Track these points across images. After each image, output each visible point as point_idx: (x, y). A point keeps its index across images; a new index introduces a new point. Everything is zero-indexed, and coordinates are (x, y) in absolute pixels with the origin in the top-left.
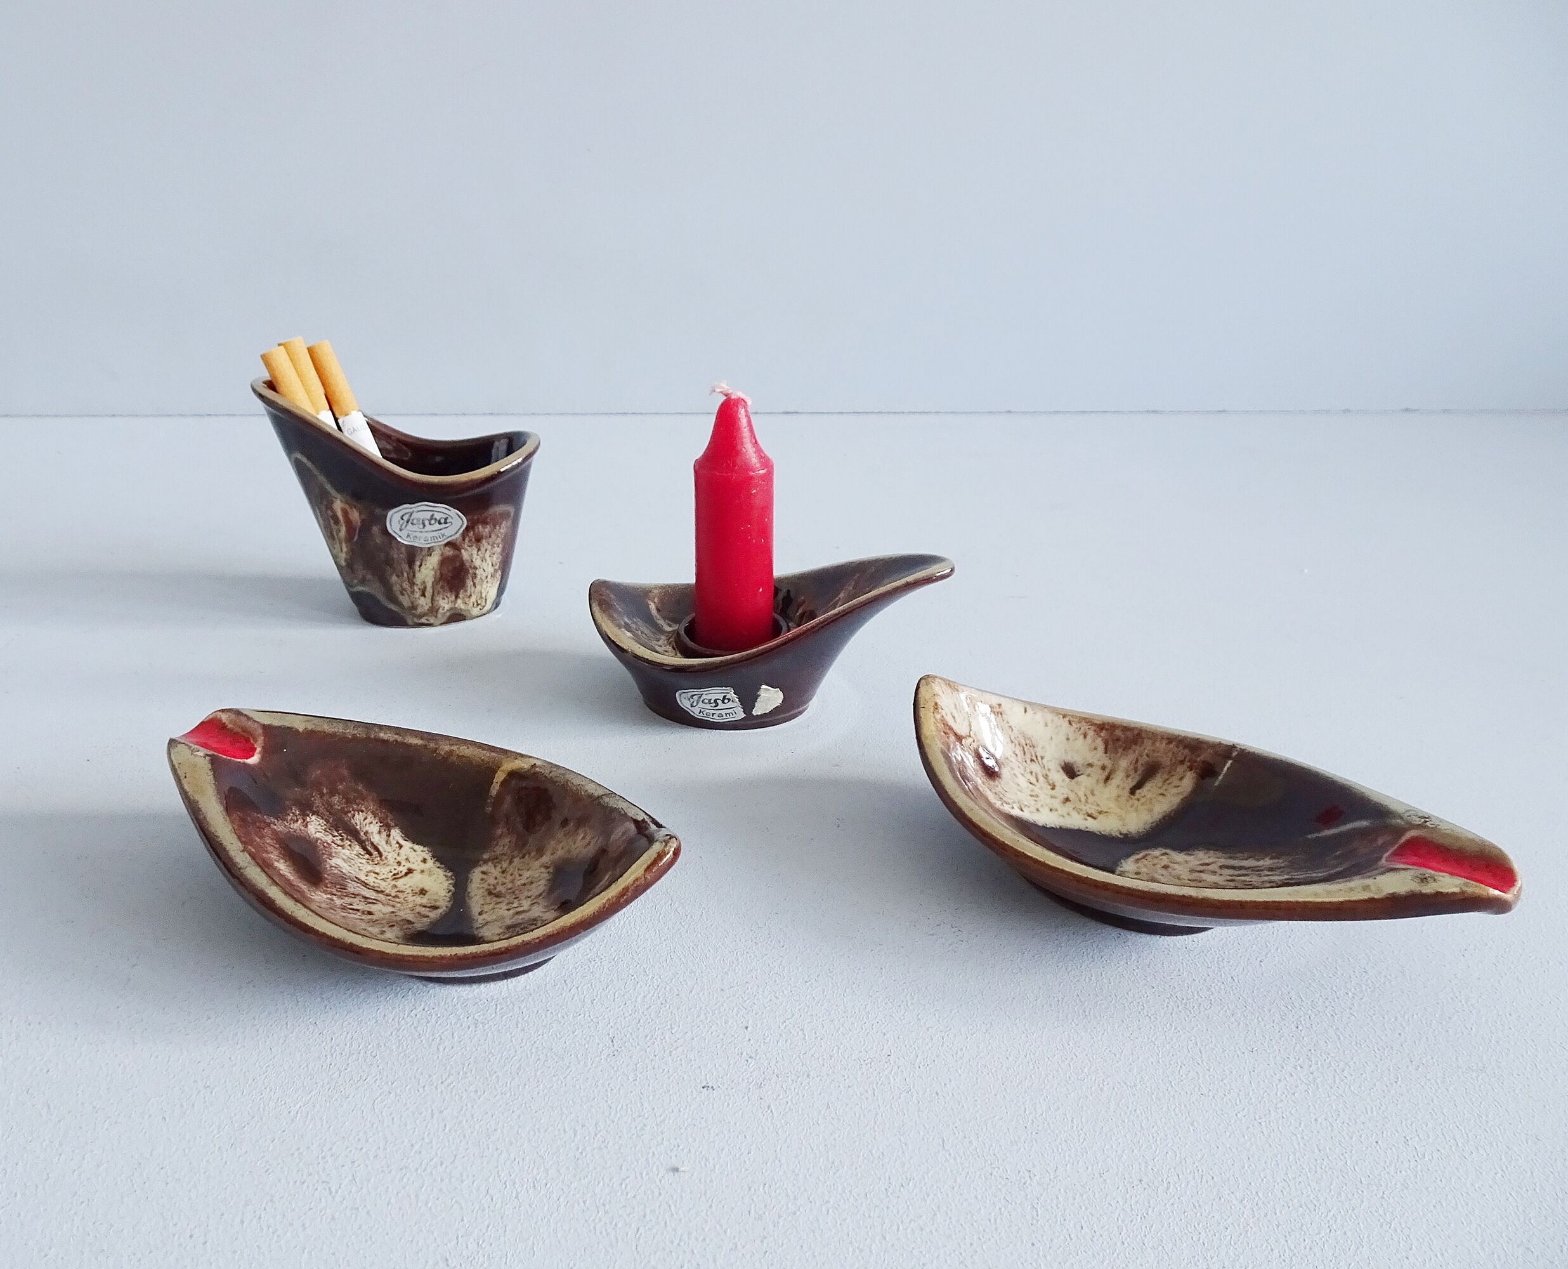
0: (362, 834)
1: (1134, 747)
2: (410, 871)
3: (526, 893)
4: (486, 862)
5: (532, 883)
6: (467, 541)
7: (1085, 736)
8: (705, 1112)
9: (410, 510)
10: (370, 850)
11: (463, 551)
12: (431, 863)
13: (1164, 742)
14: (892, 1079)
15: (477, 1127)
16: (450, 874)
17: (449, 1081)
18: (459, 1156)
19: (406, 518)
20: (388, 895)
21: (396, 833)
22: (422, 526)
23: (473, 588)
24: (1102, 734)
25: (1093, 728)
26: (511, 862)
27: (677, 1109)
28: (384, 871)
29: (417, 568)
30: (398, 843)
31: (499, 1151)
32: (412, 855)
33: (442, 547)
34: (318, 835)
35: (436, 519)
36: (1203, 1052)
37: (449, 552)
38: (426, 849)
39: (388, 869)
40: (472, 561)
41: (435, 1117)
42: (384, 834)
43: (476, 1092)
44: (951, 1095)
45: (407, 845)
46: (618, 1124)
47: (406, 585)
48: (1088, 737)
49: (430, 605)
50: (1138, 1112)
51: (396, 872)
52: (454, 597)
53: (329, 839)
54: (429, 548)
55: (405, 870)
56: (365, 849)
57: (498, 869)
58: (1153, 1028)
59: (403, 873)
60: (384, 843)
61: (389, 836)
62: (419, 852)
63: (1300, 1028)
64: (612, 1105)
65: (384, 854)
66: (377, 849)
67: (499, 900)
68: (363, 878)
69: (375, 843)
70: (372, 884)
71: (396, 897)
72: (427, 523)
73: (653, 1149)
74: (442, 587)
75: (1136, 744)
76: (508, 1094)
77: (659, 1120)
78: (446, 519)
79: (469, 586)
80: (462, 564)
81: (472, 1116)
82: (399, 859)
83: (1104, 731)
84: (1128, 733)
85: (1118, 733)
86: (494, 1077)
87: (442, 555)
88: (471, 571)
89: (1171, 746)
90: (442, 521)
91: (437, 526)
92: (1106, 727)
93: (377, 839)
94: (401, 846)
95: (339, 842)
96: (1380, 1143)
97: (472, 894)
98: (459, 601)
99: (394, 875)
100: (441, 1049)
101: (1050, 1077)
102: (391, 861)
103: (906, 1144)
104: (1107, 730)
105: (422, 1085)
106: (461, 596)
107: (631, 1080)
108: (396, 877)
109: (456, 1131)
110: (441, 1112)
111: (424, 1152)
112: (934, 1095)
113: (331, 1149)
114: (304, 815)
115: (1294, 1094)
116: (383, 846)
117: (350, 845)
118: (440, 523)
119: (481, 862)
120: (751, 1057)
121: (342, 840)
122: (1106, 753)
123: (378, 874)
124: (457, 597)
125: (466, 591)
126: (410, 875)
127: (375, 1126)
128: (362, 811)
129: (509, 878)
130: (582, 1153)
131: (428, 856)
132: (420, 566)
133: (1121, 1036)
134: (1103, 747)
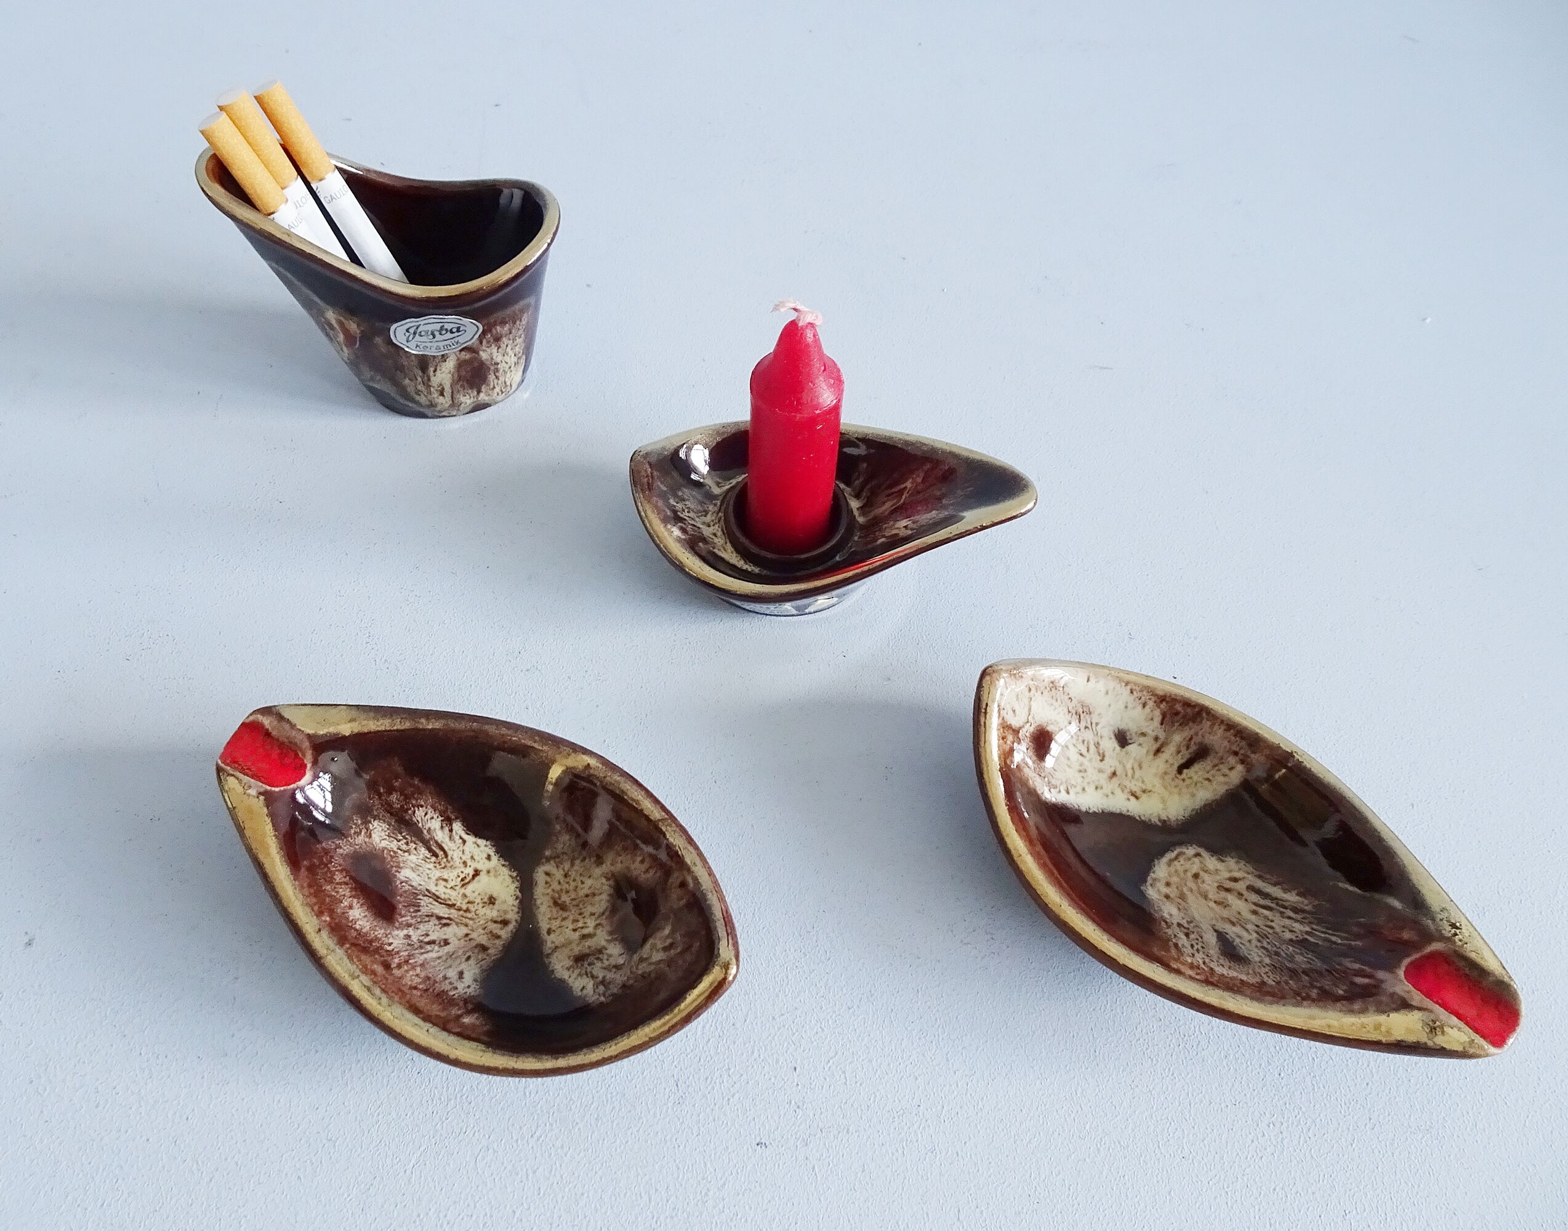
0: (425, 832)
1: (1191, 724)
2: (477, 873)
3: (590, 909)
4: (548, 860)
5: (594, 895)
6: (484, 342)
7: (1144, 705)
8: (759, 1174)
9: (418, 324)
10: (436, 851)
11: (481, 353)
12: (495, 858)
13: (1223, 727)
14: (920, 1135)
15: (567, 1190)
16: (515, 874)
17: (538, 1134)
18: (554, 1225)
19: (412, 331)
20: (459, 909)
21: (458, 826)
22: (431, 337)
23: (496, 381)
24: (1162, 706)
25: (1153, 699)
26: (572, 865)
27: (735, 1170)
28: (451, 875)
29: (432, 373)
30: (461, 838)
31: (588, 1218)
32: (476, 852)
33: (458, 353)
34: (384, 844)
35: (446, 330)
36: (1192, 1105)
37: (466, 356)
38: (488, 843)
39: (455, 873)
40: (492, 359)
41: (530, 1178)
42: (447, 829)
43: (562, 1147)
44: (969, 1155)
45: (471, 839)
46: (685, 1188)
47: (420, 387)
48: (1147, 707)
49: (451, 402)
50: (1126, 1177)
51: (462, 876)
52: (476, 393)
53: (394, 845)
54: (443, 356)
55: (472, 873)
56: (430, 850)
57: (562, 872)
58: (1153, 1073)
59: (471, 876)
60: (447, 839)
61: (451, 831)
62: (483, 848)
63: (1282, 1075)
64: (680, 1166)
65: (450, 853)
66: (442, 849)
67: (565, 914)
68: (433, 889)
69: (439, 841)
70: (443, 896)
71: (467, 910)
72: (437, 333)
73: (716, 1218)
74: (462, 386)
75: (1194, 722)
76: (590, 1151)
77: (721, 1183)
78: (459, 328)
79: (491, 380)
80: (482, 364)
81: (562, 1176)
82: (464, 858)
83: (1164, 703)
84: (1189, 710)
85: (1178, 707)
86: (577, 1129)
87: (458, 359)
88: (492, 368)
89: (1229, 734)
90: (454, 330)
91: (449, 336)
92: (1167, 699)
93: (441, 836)
94: (464, 842)
95: (404, 847)
96: (1322, 1216)
97: (539, 902)
98: (482, 395)
99: (462, 880)
100: (528, 1094)
101: (1056, 1134)
102: (457, 862)
103: (927, 1214)
104: (1167, 702)
105: (515, 1138)
106: (483, 390)
107: (695, 1134)
108: (464, 883)
109: (549, 1196)
110: (534, 1172)
111: (524, 1220)
112: (955, 1155)
113: (446, 1216)
114: (366, 823)
115: (1261, 1158)
116: (447, 845)
117: (415, 849)
118: (452, 332)
119: (544, 860)
120: (798, 1107)
121: (407, 844)
122: (1162, 724)
123: (446, 880)
124: (479, 392)
125: (488, 385)
126: (477, 878)
127: (480, 1188)
128: (422, 806)
129: (573, 884)
130: (656, 1223)
131: (492, 852)
132: (435, 371)
133: (1123, 1084)
134: (1160, 718)
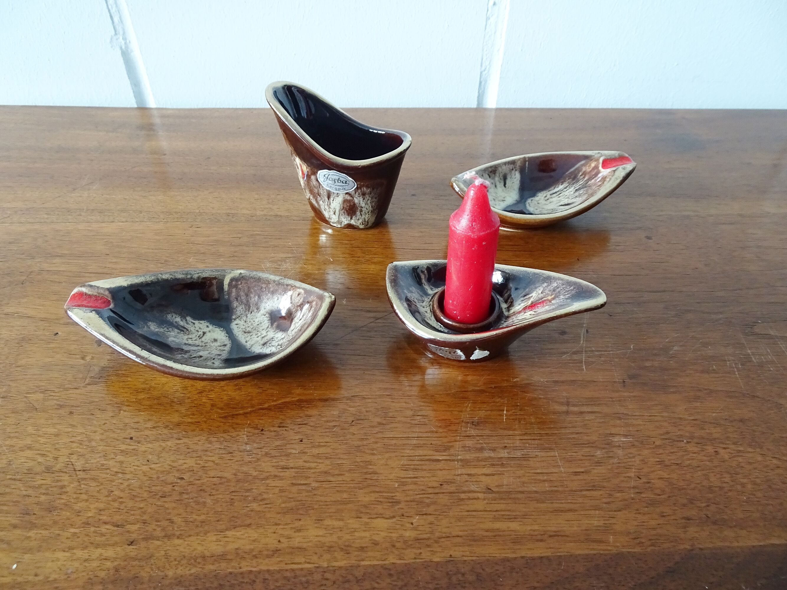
0: (174, 323)
2: (204, 333)
3: (261, 328)
4: (235, 319)
5: (261, 323)
10: (183, 329)
12: (211, 327)
16: (222, 329)
20: (202, 346)
21: (188, 318)
26: (247, 317)
28: (193, 336)
30: (192, 322)
32: (201, 326)
34: (157, 330)
38: (205, 321)
39: (195, 335)
42: (184, 321)
45: (196, 322)
51: (198, 335)
53: (162, 330)
55: (202, 334)
56: (179, 329)
57: (243, 321)
59: (202, 335)
60: (186, 324)
61: (186, 320)
62: (203, 324)
65: (189, 329)
66: (185, 328)
67: (251, 334)
68: (187, 342)
69: (182, 325)
70: (192, 344)
71: (206, 346)
82: (196, 329)
93: (182, 323)
94: (194, 324)
95: (167, 330)
97: (237, 335)
99: (199, 337)
102: (194, 331)
108: (200, 337)
114: (146, 324)
116: (186, 326)
117: (172, 330)
119: (233, 320)
121: (168, 329)
123: (191, 338)
126: (205, 335)
128: (169, 313)
129: (250, 324)
131: (208, 324)
